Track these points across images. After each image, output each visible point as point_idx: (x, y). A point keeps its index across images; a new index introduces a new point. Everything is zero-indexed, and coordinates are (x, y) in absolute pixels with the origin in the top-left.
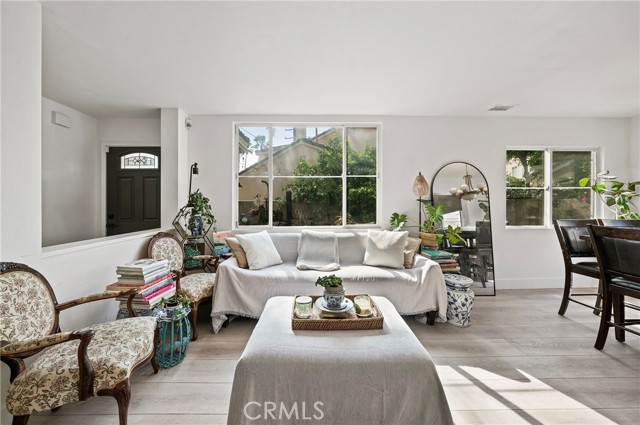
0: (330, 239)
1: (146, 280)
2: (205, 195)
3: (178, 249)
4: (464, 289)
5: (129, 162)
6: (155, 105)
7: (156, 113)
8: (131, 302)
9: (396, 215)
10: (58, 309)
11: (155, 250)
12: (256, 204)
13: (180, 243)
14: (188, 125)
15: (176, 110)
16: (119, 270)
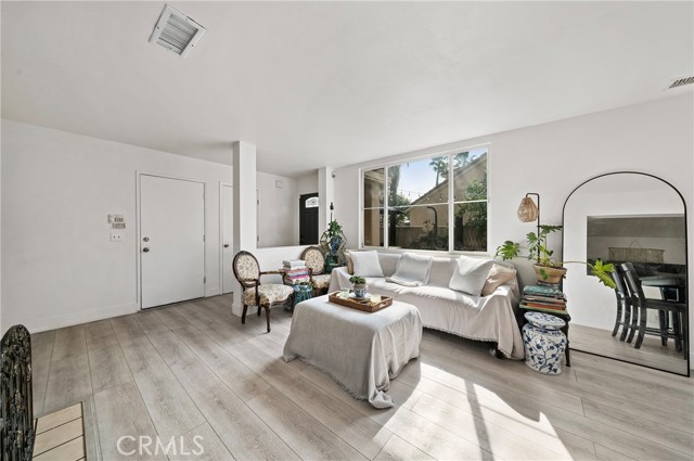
0: (426, 262)
1: (292, 269)
2: (339, 224)
3: (321, 257)
4: (545, 330)
5: (309, 204)
6: (314, 167)
7: (316, 172)
8: (285, 277)
9: (509, 243)
10: (260, 274)
11: (307, 256)
12: (425, 229)
13: (323, 255)
14: (334, 176)
15: (325, 168)
16: (284, 263)
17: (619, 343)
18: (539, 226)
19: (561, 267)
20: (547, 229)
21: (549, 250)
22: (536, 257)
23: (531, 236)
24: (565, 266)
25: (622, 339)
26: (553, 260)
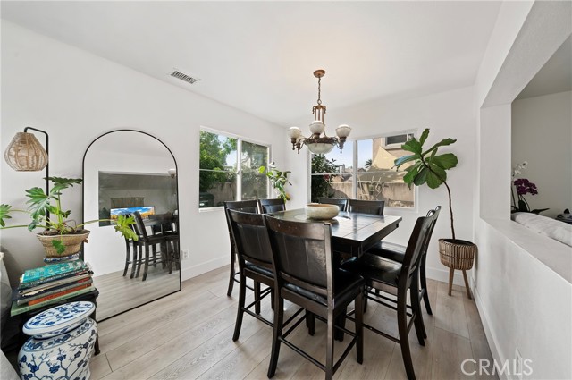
17: (130, 281)
18: (48, 178)
19: (81, 231)
20: (62, 182)
21: (64, 211)
22: (44, 223)
23: (36, 194)
24: (86, 227)
25: (132, 277)
26: (71, 223)
